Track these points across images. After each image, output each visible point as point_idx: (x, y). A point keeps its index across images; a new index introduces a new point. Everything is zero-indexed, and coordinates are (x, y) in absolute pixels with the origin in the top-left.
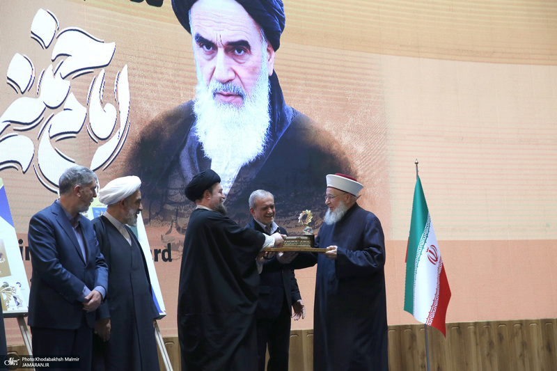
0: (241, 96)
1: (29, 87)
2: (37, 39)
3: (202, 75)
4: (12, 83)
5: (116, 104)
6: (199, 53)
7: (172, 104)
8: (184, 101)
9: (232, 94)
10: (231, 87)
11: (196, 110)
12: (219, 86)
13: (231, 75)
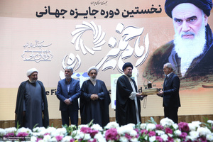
0: (193, 35)
1: (115, 46)
2: (117, 32)
3: (177, 31)
4: (110, 45)
5: (144, 45)
6: (176, 24)
7: (165, 42)
8: (170, 40)
9: (189, 35)
10: (189, 33)
11: (175, 43)
12: (184, 33)
13: (189, 29)
